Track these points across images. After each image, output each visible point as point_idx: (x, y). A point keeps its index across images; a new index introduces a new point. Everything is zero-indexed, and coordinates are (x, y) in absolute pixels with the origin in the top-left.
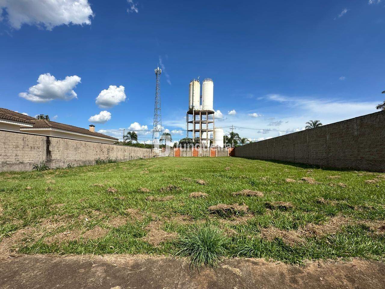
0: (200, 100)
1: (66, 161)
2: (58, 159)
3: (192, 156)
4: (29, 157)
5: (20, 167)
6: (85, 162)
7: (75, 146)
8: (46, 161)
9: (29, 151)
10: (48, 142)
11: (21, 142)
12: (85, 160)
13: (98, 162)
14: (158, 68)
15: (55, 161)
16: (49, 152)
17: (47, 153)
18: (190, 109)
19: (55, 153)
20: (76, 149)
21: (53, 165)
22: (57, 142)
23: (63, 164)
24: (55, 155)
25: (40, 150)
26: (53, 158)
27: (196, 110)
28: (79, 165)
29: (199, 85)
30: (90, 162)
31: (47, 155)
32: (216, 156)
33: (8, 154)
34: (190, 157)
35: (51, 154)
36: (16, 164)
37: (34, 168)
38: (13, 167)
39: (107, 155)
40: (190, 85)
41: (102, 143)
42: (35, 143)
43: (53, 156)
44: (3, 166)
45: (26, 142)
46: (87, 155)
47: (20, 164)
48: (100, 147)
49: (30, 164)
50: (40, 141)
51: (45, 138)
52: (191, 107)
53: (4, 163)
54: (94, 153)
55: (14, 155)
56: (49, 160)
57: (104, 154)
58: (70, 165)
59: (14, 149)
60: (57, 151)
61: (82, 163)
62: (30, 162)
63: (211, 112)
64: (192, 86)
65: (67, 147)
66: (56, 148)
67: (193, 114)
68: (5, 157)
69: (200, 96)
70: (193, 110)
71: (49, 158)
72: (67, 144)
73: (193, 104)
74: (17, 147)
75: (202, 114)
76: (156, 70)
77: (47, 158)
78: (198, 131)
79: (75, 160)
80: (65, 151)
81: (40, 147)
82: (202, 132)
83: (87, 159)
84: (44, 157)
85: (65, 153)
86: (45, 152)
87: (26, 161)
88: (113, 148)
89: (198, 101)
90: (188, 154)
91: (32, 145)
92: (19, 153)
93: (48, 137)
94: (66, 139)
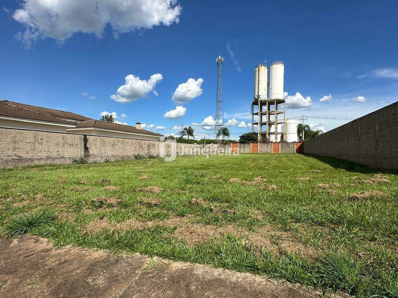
0: (268, 87)
1: (103, 156)
2: (95, 154)
3: (251, 152)
4: (69, 153)
5: (61, 160)
6: (123, 157)
7: (112, 143)
8: (84, 156)
9: (69, 148)
10: (86, 140)
11: (61, 140)
12: (123, 156)
13: (137, 157)
14: (220, 57)
15: (92, 156)
16: (86, 149)
17: (85, 150)
18: (255, 99)
19: (93, 149)
20: (113, 145)
21: (91, 160)
22: (94, 140)
23: (100, 159)
24: (93, 151)
25: (78, 147)
26: (90, 154)
27: (263, 99)
28: (116, 160)
29: (266, 70)
30: (128, 157)
31: (85, 151)
32: (280, 152)
33: (51, 151)
34: (248, 153)
35: (89, 150)
36: (57, 158)
37: (73, 162)
38: (55, 160)
39: (148, 151)
40: (255, 72)
41: (141, 140)
42: (73, 141)
43: (90, 152)
44: (47, 160)
45: (66, 141)
46: (125, 151)
47: (61, 159)
48: (139, 143)
49: (70, 158)
50: (78, 139)
51: (83, 137)
52: (256, 97)
53: (48, 157)
54: (132, 150)
55: (56, 151)
56: (87, 155)
57: (144, 150)
58: (108, 160)
59: (55, 146)
60: (95, 147)
61: (120, 158)
62: (70, 156)
63: (281, 101)
64: (257, 73)
65: (104, 144)
66: (93, 145)
67: (258, 105)
68: (49, 153)
69: (268, 83)
70: (259, 100)
71: (87, 154)
72: (104, 142)
73: (258, 93)
74: (58, 144)
75: (270, 104)
76: (218, 59)
77: (85, 153)
78: (265, 124)
79: (113, 156)
80: (102, 147)
81: (78, 144)
82: (270, 124)
83: (125, 154)
84: (82, 153)
85: (102, 149)
86: (83, 148)
87: (66, 156)
88: (154, 145)
89: (265, 89)
90: (246, 150)
91: (71, 143)
92: (60, 149)
93: (85, 136)
94: (102, 137)
